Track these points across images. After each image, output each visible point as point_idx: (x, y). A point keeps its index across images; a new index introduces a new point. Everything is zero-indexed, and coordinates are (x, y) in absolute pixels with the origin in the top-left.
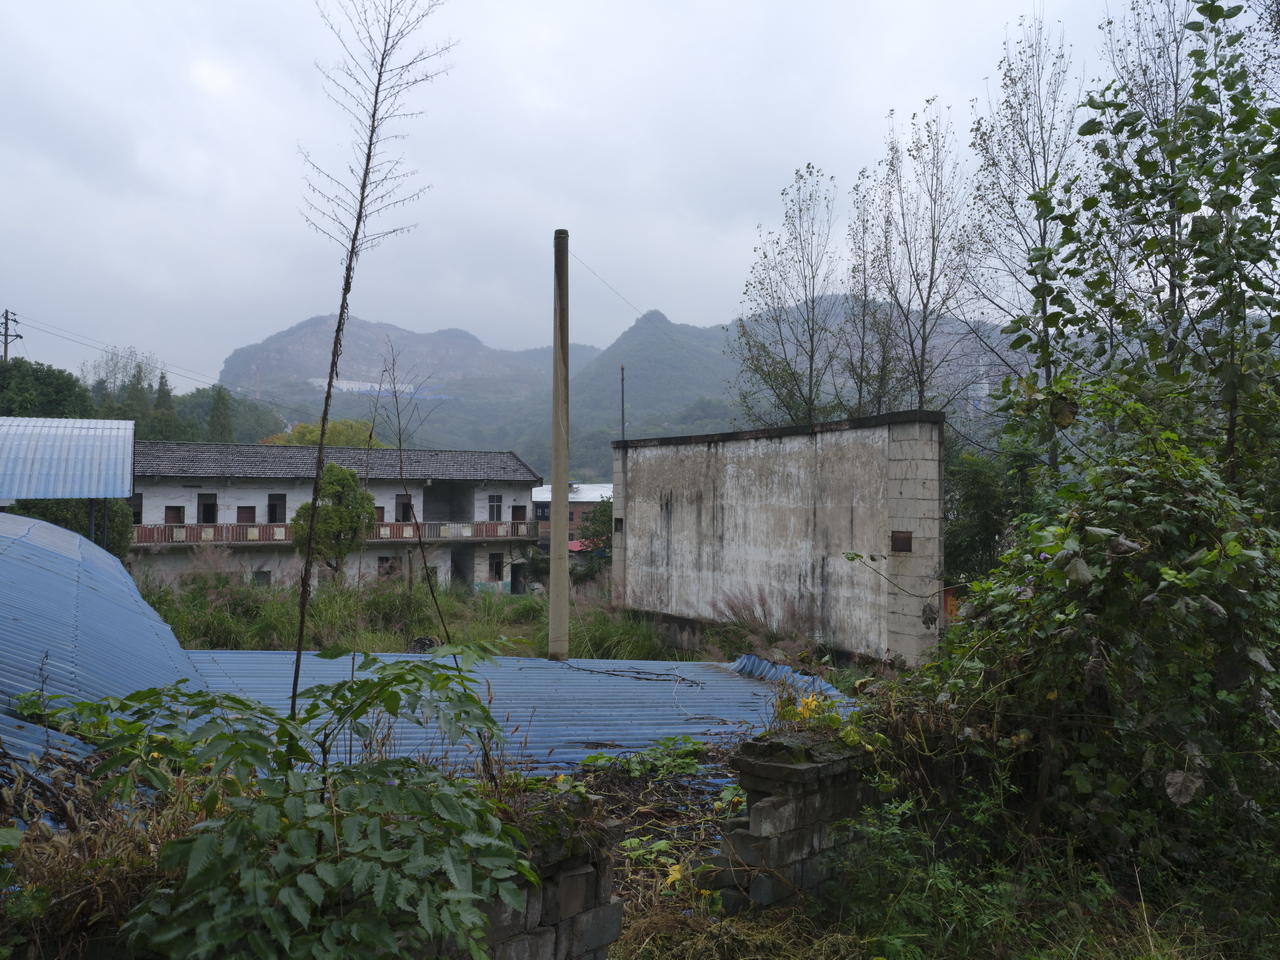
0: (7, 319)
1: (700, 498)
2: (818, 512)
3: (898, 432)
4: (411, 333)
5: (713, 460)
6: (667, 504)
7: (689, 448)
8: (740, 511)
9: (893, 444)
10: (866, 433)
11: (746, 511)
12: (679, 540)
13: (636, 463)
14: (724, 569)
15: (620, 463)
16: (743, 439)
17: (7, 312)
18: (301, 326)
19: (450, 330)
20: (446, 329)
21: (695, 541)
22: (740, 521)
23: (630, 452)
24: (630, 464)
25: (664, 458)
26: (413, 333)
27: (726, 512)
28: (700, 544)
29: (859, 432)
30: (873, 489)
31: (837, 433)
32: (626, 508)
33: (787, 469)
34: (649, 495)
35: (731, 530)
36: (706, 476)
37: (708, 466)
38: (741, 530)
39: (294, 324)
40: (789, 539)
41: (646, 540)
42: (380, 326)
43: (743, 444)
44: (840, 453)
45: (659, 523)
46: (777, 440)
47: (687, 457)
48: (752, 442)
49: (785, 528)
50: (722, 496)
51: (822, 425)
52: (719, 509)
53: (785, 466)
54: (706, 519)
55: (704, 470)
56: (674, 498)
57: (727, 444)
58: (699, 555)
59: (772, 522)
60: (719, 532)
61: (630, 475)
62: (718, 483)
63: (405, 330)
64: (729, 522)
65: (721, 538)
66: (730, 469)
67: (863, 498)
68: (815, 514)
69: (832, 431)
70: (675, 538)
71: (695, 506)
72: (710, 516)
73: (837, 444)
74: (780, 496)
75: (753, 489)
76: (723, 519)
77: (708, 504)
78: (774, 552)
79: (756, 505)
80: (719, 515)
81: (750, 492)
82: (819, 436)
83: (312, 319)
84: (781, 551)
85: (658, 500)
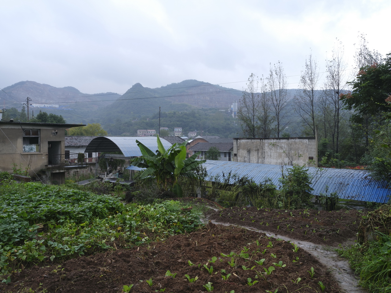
0: (28, 100)
1: (258, 150)
2: (290, 153)
3: (310, 140)
4: (55, 88)
5: (262, 143)
6: (249, 151)
7: (255, 140)
8: (269, 152)
9: (309, 142)
10: (302, 140)
11: (271, 153)
12: (252, 158)
13: (240, 142)
14: (265, 163)
15: (236, 142)
16: (270, 139)
17: (28, 98)
18: (16, 85)
19: (68, 87)
20: (67, 86)
21: (257, 158)
22: (269, 154)
23: (238, 140)
24: (238, 143)
25: (248, 142)
26: (56, 87)
27: (265, 153)
28: (258, 159)
29: (300, 140)
30: (304, 149)
31: (295, 139)
32: (238, 151)
33: (282, 145)
34: (244, 149)
35: (267, 156)
36: (260, 146)
37: (260, 144)
38: (269, 156)
39: (13, 84)
40: (282, 158)
41: (243, 158)
42: (44, 85)
43: (270, 140)
44: (296, 143)
45: (247, 155)
46: (279, 140)
47: (254, 142)
48: (272, 140)
49: (281, 156)
50: (264, 150)
51: (291, 138)
52: (263, 152)
53: (281, 144)
54: (260, 154)
55: (259, 144)
56: (251, 150)
57: (265, 140)
58: (258, 161)
59: (278, 155)
60: (264, 156)
61: (238, 145)
62: (263, 147)
63: (53, 87)
64: (266, 154)
65: (264, 158)
66: (266, 145)
67: (301, 151)
68: (289, 154)
69: (293, 139)
70: (251, 158)
71: (257, 151)
72: (261, 153)
73: (294, 141)
74: (280, 150)
75: (273, 149)
76: (264, 154)
77: (260, 151)
78: (278, 160)
79: (273, 152)
80: (264, 153)
81: (272, 149)
82: (290, 140)
83: (20, 82)
84: (280, 160)
85: (246, 150)
